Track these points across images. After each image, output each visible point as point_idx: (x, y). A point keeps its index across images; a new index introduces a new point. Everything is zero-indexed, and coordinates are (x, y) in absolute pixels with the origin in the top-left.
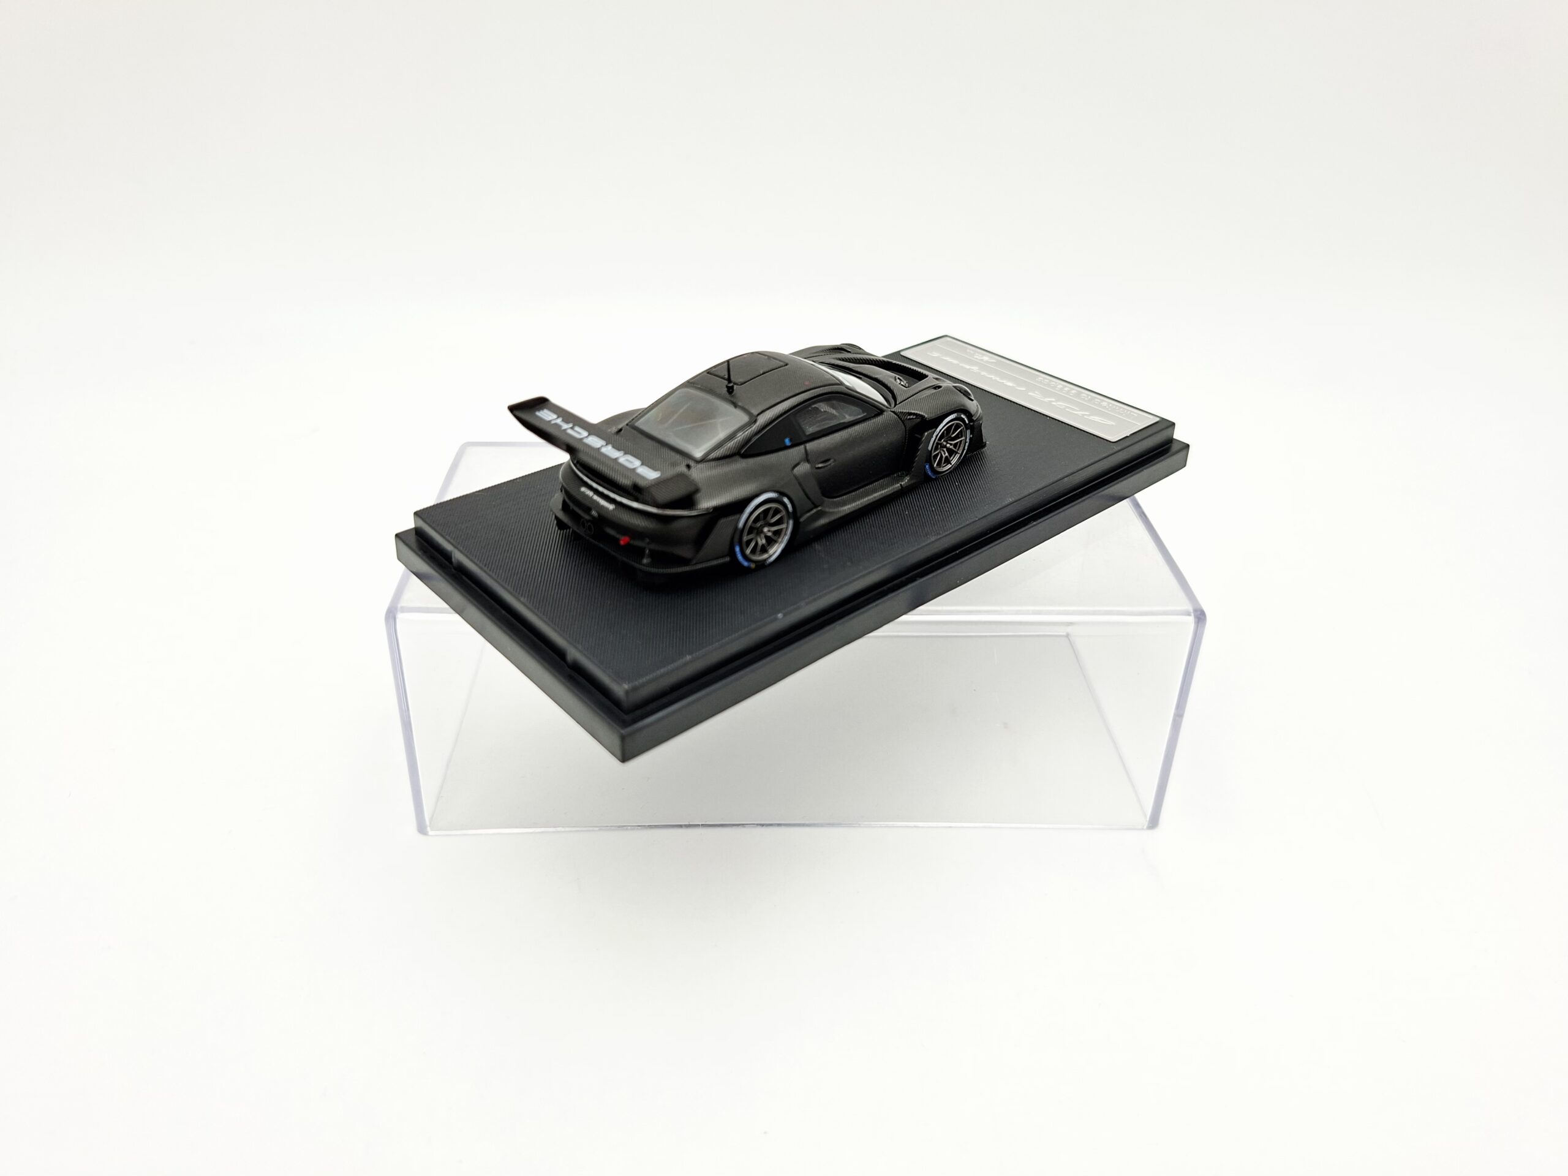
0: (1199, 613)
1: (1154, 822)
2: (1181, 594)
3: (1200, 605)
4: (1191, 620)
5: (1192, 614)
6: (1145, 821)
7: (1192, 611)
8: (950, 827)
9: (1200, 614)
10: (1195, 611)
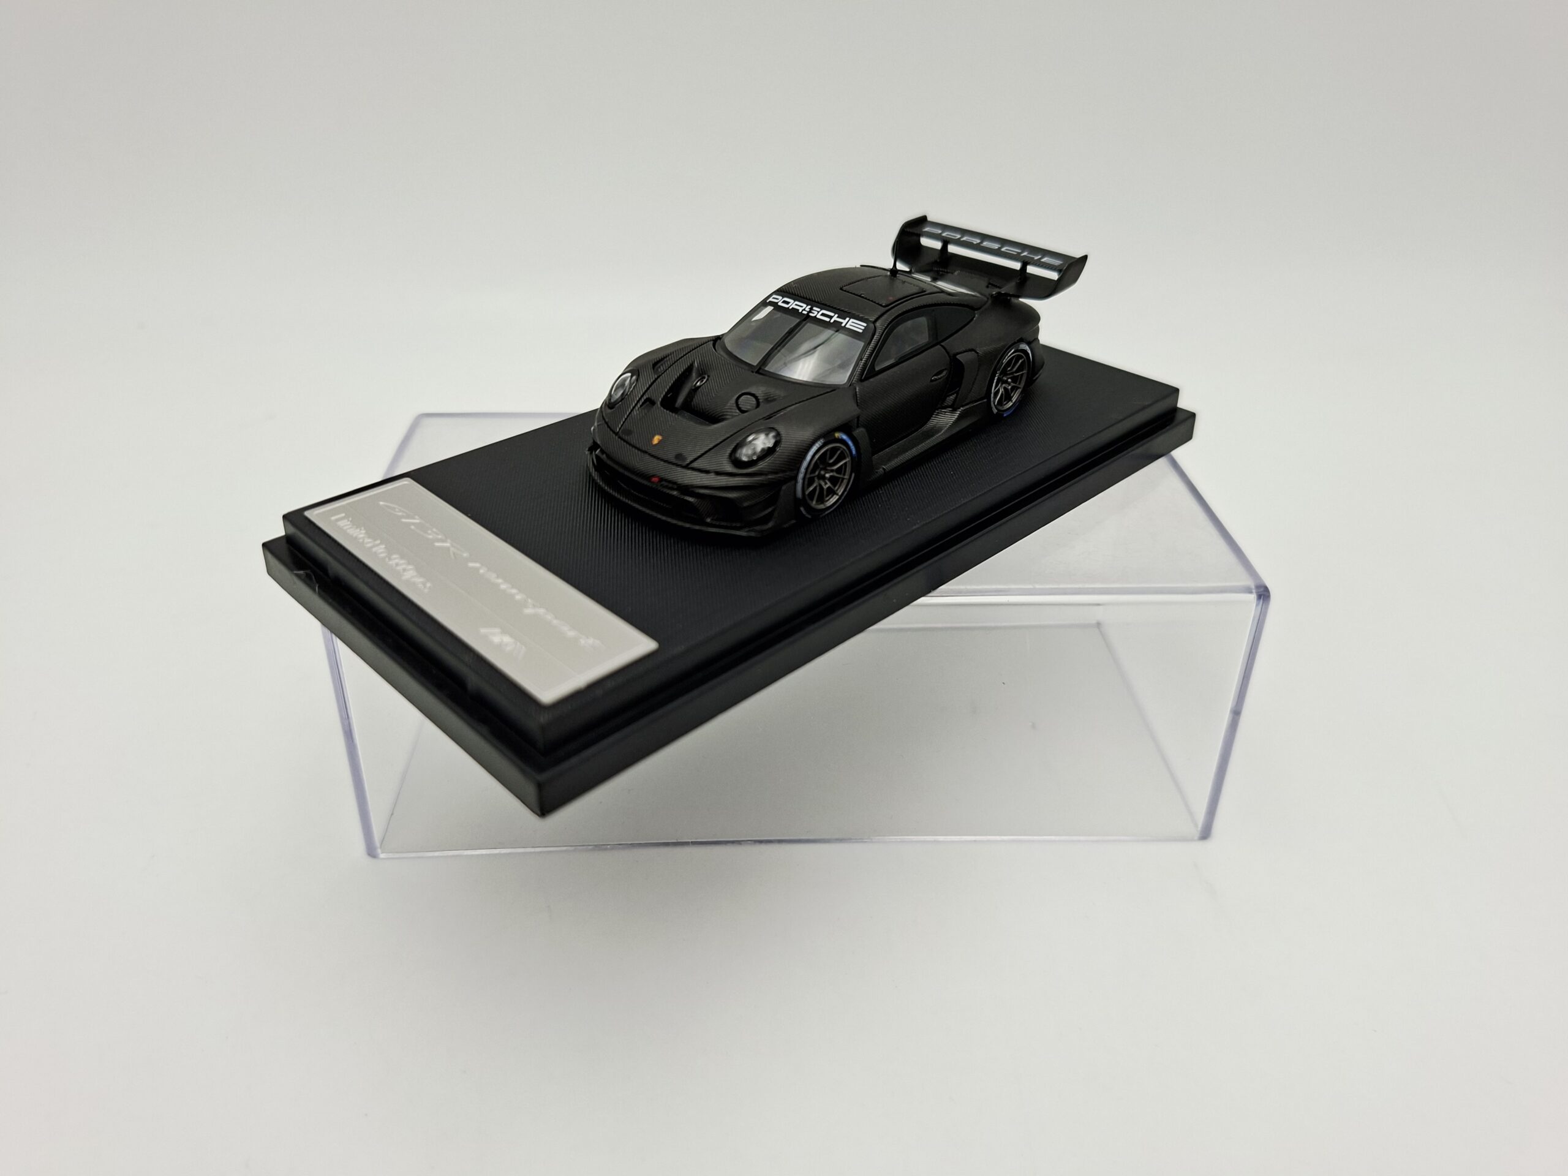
0: (1262, 589)
1: (1206, 834)
2: (1240, 569)
3: (1263, 581)
4: (1253, 597)
5: (1254, 591)
6: (1196, 832)
7: (1253, 587)
8: (975, 841)
9: (1264, 591)
10: (1258, 587)
